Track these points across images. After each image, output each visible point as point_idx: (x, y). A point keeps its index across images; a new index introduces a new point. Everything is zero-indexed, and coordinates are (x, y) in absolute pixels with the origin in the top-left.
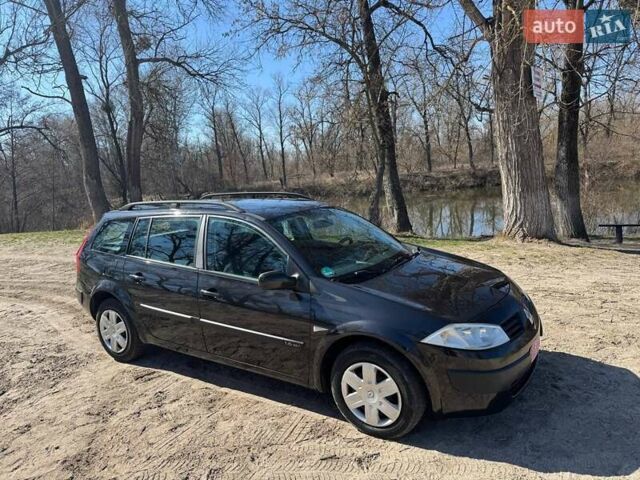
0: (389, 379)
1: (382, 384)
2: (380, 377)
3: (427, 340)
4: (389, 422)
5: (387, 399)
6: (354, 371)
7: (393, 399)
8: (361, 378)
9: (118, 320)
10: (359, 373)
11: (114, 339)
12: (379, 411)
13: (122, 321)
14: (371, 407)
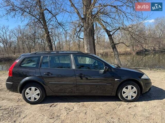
0: (134, 88)
1: (133, 90)
2: (132, 88)
3: (142, 78)
4: (134, 98)
5: (134, 92)
6: (126, 88)
7: (135, 92)
8: (127, 89)
9: (36, 90)
10: (127, 88)
11: (33, 97)
12: (132, 96)
13: (38, 90)
14: (130, 95)
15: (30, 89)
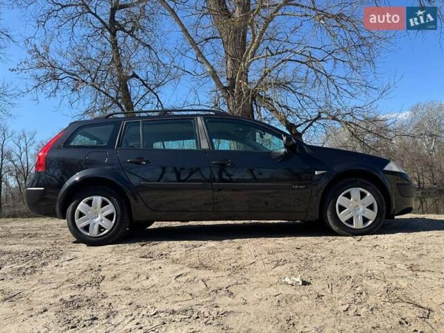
0: (369, 194)
1: (365, 199)
2: (363, 195)
3: (386, 168)
4: (370, 222)
5: (367, 207)
6: (345, 196)
7: (371, 207)
8: (350, 199)
9: (104, 204)
10: (348, 196)
11: (95, 224)
12: (363, 217)
13: (111, 204)
14: (357, 216)
15: (90, 203)
